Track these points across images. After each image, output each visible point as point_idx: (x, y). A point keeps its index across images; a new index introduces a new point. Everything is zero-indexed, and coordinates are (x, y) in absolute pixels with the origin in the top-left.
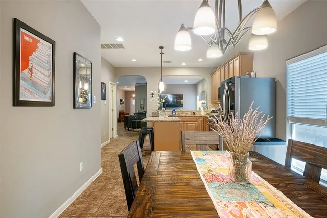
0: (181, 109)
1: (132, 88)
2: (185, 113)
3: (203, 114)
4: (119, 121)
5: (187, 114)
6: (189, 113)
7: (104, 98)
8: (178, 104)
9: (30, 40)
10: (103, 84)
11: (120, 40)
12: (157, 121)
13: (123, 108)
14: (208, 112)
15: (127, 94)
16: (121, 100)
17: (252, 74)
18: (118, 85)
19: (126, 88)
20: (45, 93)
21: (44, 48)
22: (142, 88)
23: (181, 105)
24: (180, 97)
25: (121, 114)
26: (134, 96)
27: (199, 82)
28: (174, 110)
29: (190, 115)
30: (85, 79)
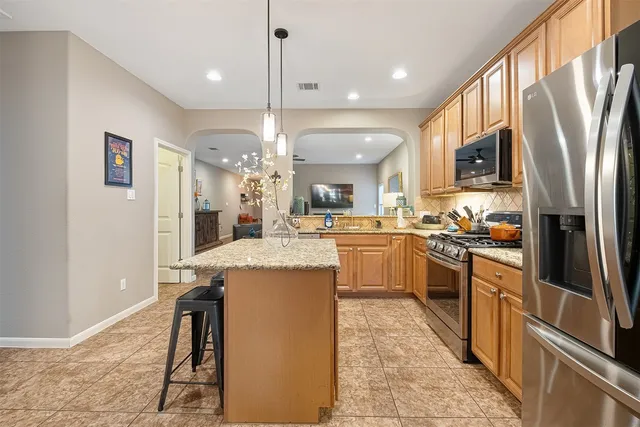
0: (347, 212)
2: (357, 222)
3: (401, 225)
5: (361, 225)
6: (365, 222)
8: (345, 203)
12: (237, 268)
13: (247, 210)
14: (415, 221)
16: (243, 195)
23: (350, 205)
24: (347, 189)
25: (241, 220)
27: (382, 161)
28: (329, 216)
29: (367, 227)
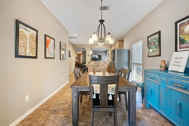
0: (100, 61)
1: (81, 53)
4: (76, 66)
7: (70, 56)
9: (49, 40)
10: (69, 51)
11: (75, 36)
12: (89, 65)
13: (77, 61)
15: (79, 55)
16: (77, 57)
17: (123, 48)
18: (75, 51)
19: (79, 53)
20: (52, 55)
21: (52, 41)
22: (84, 53)
24: (100, 56)
25: (76, 63)
26: (82, 56)
27: (107, 50)
28: (96, 61)
30: (63, 50)
